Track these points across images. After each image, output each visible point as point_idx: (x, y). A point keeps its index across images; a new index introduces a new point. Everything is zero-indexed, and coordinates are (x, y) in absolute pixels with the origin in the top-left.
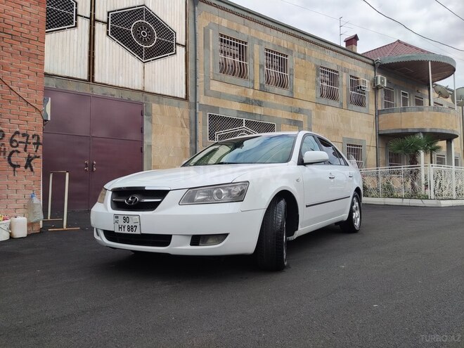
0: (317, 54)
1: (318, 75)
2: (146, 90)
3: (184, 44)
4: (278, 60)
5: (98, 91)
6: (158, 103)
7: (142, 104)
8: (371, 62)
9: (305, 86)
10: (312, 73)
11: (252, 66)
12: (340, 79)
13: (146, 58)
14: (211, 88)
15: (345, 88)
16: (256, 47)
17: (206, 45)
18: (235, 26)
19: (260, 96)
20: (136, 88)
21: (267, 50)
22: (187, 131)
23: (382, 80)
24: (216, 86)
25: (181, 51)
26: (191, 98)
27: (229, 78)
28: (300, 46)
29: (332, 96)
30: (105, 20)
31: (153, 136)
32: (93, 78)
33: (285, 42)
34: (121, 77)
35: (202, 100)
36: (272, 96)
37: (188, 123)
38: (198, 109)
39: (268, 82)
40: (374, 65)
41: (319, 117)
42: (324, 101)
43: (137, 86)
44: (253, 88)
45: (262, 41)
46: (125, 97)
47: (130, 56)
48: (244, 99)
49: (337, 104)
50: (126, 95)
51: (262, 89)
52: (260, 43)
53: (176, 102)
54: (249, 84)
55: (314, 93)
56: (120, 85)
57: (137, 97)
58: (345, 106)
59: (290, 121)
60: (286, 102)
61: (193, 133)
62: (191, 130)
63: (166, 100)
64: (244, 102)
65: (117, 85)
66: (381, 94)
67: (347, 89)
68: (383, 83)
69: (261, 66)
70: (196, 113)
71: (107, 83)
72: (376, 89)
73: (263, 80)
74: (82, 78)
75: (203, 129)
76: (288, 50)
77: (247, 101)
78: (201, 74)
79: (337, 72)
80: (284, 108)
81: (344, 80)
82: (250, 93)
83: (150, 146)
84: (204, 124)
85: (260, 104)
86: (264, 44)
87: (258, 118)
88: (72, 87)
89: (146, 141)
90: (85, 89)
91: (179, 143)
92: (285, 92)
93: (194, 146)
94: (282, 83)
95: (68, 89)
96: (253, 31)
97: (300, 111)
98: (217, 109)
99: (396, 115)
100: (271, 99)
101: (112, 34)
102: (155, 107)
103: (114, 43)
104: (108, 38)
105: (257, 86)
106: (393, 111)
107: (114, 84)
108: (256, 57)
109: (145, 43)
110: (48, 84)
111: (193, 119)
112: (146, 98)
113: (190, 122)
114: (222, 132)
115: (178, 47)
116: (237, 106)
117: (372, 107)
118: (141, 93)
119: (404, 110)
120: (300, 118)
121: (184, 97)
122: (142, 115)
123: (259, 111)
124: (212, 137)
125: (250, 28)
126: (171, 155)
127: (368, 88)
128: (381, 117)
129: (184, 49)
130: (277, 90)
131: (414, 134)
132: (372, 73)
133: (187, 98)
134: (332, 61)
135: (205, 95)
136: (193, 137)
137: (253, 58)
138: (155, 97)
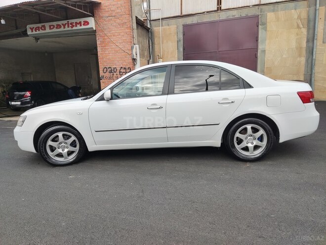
2: (262, 2)
5: (223, 16)
6: (273, 11)
7: (257, 17)
22: (304, 31)
31: (267, 41)
32: (220, 7)
37: (306, 22)
38: (318, 5)
43: (254, 2)
46: (244, 15)
50: (244, 13)
53: (293, 5)
56: (240, 6)
57: (253, 12)
61: (311, 31)
62: (308, 32)
65: (238, 6)
70: (316, 10)
71: (230, 7)
74: (214, 10)
83: (264, 51)
88: (207, 19)
89: (260, 47)
91: (294, 44)
95: (204, 21)
102: (270, 16)
110: (192, 21)
111: (312, 17)
112: (261, 10)
113: (309, 21)
118: (257, 7)
122: (257, 26)
126: (284, 56)
136: (311, 36)
138: (271, 7)
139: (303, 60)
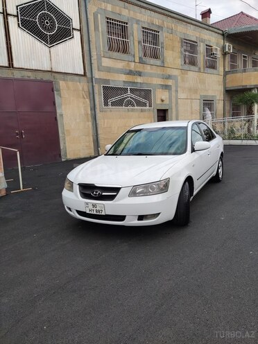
0: (181, 29)
1: (182, 46)
2: (54, 70)
3: (79, 28)
4: (151, 36)
5: (17, 75)
6: (64, 80)
7: (51, 82)
8: (221, 32)
9: (173, 56)
10: (178, 45)
11: (132, 43)
12: (198, 48)
13: (51, 43)
14: (103, 64)
15: (202, 56)
16: (135, 26)
17: (96, 28)
18: (117, 10)
19: (140, 68)
20: (46, 69)
21: (143, 28)
22: (88, 100)
23: (229, 47)
24: (106, 62)
25: (77, 34)
26: (88, 74)
27: (115, 54)
28: (168, 23)
29: (193, 62)
30: (15, 14)
31: (63, 107)
32: (12, 64)
33: (157, 20)
34: (33, 62)
35: (97, 75)
36: (149, 67)
38: (94, 83)
39: (145, 55)
40: (223, 35)
41: (183, 81)
42: (187, 67)
43: (47, 67)
44: (134, 62)
45: (139, 20)
46: (39, 78)
47: (39, 43)
48: (128, 71)
49: (196, 69)
50: (39, 76)
51: (141, 62)
52: (138, 22)
53: (77, 78)
54: (131, 58)
55: (179, 62)
56: (34, 68)
57: (47, 77)
58: (202, 70)
59: (162, 85)
60: (159, 71)
61: (92, 102)
62: (90, 100)
63: (69, 77)
64: (128, 74)
65: (31, 68)
66: (228, 58)
67: (204, 56)
68: (229, 49)
69: (139, 42)
70: (93, 86)
71: (23, 67)
72: (225, 54)
73: (142, 54)
74: (4, 65)
75: (99, 99)
76: (159, 27)
77: (130, 73)
78: (94, 53)
79: (196, 42)
80: (158, 76)
81: (201, 48)
82: (132, 66)
83: (62, 115)
84: (100, 94)
85: (140, 74)
86: (140, 23)
87: (139, 85)
89: (58, 111)
90: (7, 74)
91: (83, 111)
92: (158, 62)
93: (93, 112)
94: (155, 56)
96: (132, 12)
97: (169, 77)
98: (107, 81)
99: (239, 75)
100: (148, 69)
101: (23, 26)
102: (62, 84)
103: (25, 33)
104: (19, 30)
105: (137, 60)
106: (236, 72)
107: (29, 68)
108: (135, 34)
109: (48, 30)
111: (91, 91)
112: (54, 77)
113: (89, 94)
114: (114, 99)
115: (74, 31)
116: (123, 78)
117: (221, 69)
118: (50, 74)
119: (245, 71)
120: (170, 82)
121: (83, 73)
122: (53, 91)
123: (139, 80)
124: (106, 104)
125: (129, 10)
126: (77, 121)
127: (219, 54)
128: (228, 76)
129: (79, 32)
130: (153, 61)
131: (250, 89)
132: (222, 42)
133: (85, 75)
134: (192, 33)
135: (98, 70)
136: (93, 105)
137: (133, 36)
138: (61, 75)
139: (90, 124)
